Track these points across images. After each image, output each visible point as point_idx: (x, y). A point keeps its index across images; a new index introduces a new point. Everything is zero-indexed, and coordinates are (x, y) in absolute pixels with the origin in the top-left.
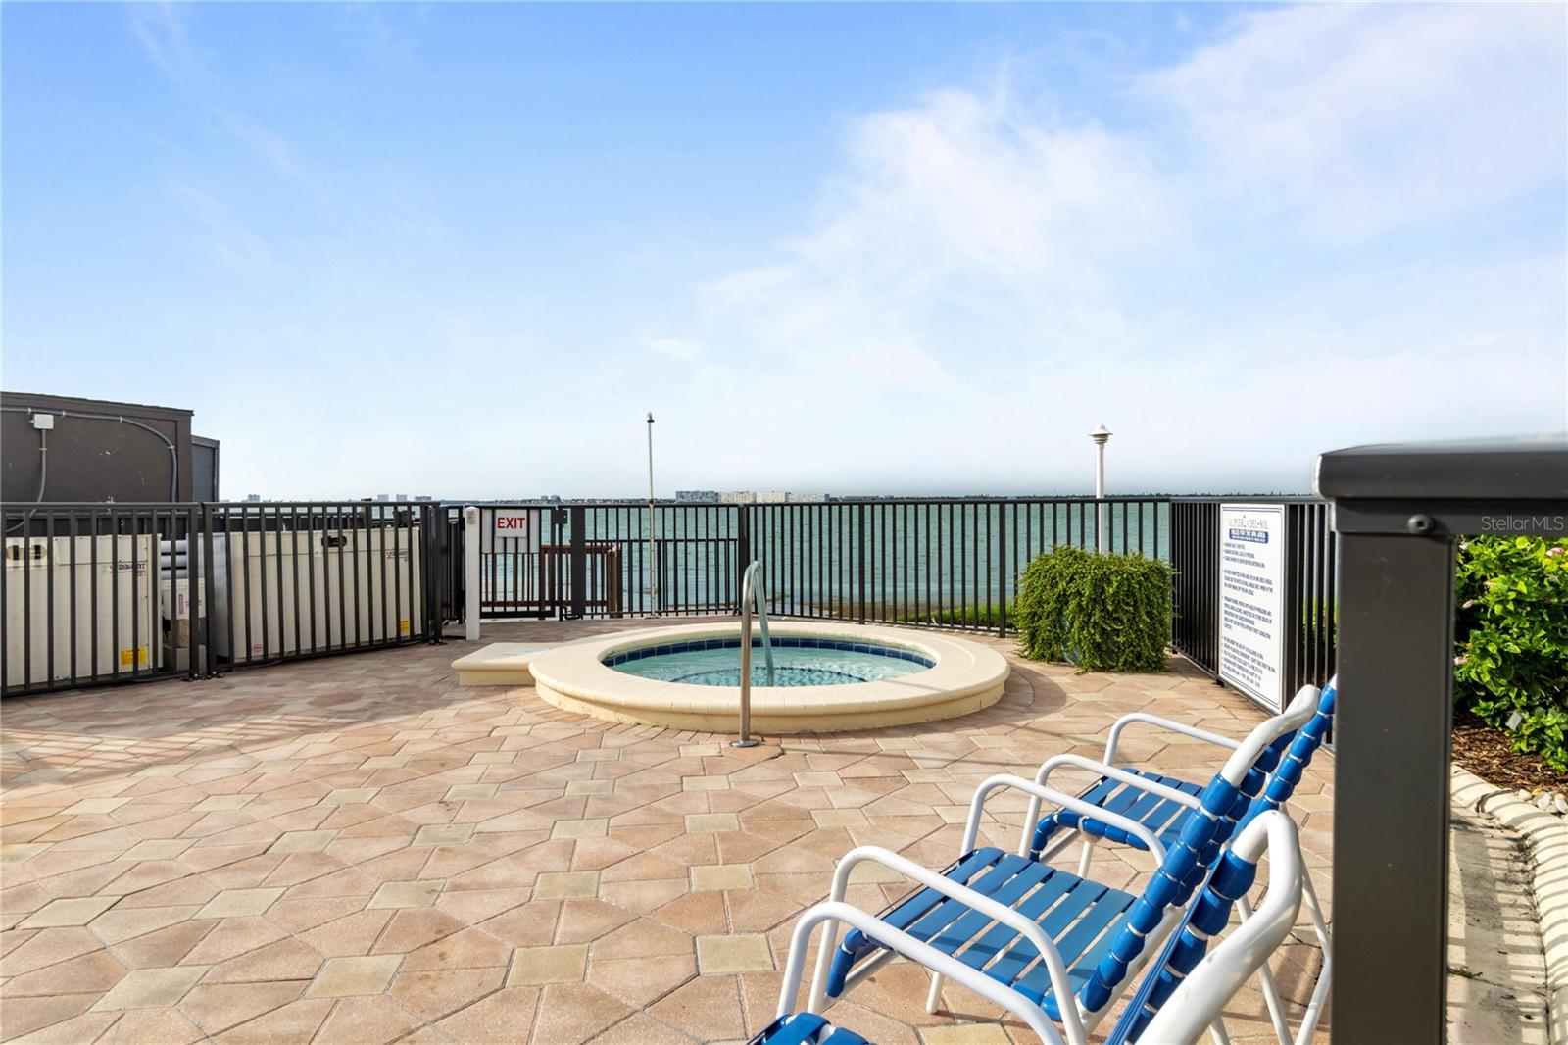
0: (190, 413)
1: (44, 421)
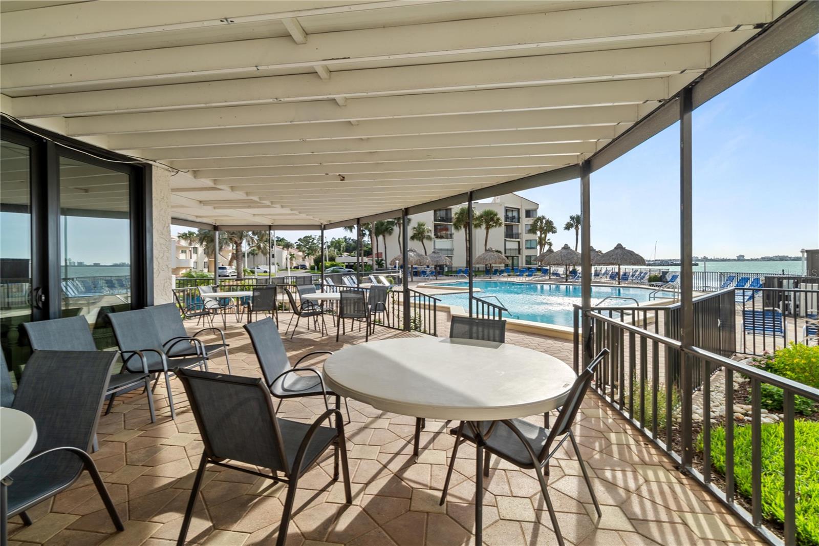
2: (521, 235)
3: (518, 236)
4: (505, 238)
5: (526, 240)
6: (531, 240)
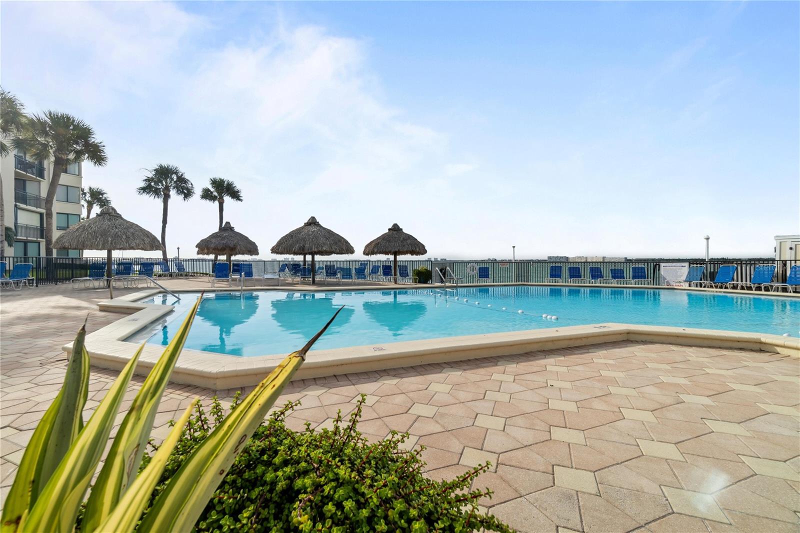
4: (16, 201)
5: (57, 213)
6: (68, 214)
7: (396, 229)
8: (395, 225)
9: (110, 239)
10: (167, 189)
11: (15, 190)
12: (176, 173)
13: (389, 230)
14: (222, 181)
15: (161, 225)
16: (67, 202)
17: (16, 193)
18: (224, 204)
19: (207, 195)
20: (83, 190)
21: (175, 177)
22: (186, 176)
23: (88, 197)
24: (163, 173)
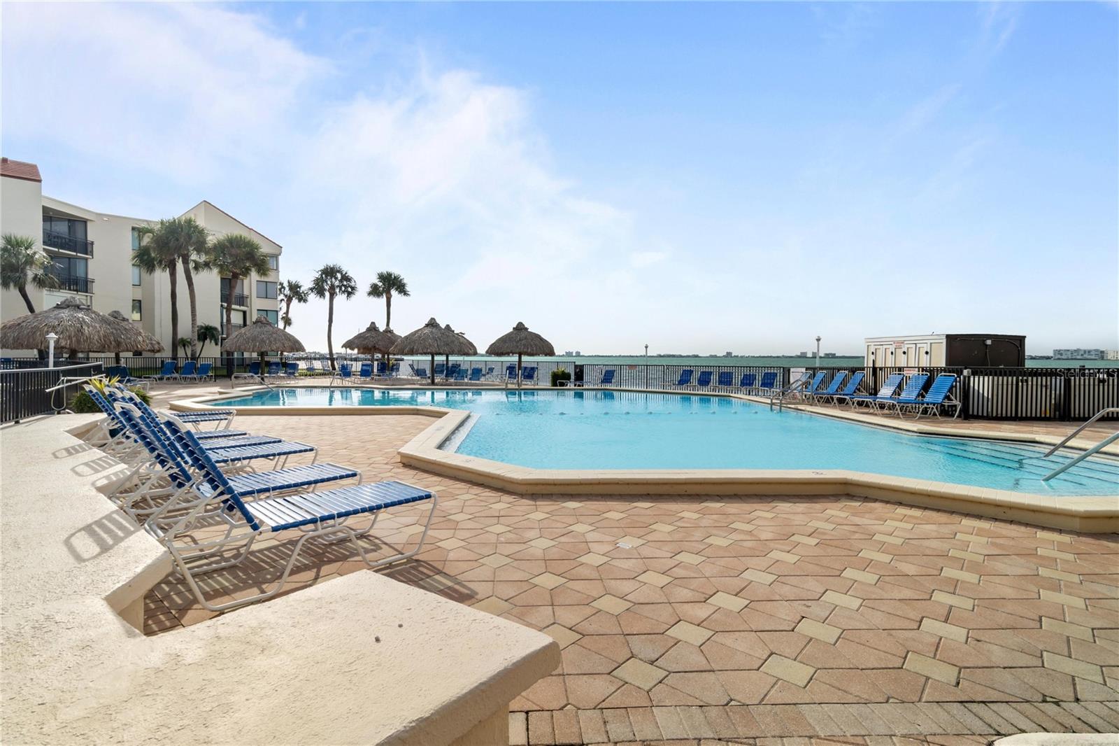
0: (1025, 337)
1: (989, 342)
2: (249, 300)
3: (242, 300)
4: (221, 302)
5: (258, 310)
6: (267, 311)
7: (520, 328)
8: (520, 324)
9: (258, 344)
10: (332, 288)
11: (221, 291)
12: (339, 271)
13: (514, 328)
14: (390, 275)
15: (328, 323)
16: (266, 298)
17: (221, 293)
18: (392, 299)
19: (375, 291)
20: (281, 284)
21: (339, 276)
22: (350, 274)
23: (287, 291)
24: (330, 272)
